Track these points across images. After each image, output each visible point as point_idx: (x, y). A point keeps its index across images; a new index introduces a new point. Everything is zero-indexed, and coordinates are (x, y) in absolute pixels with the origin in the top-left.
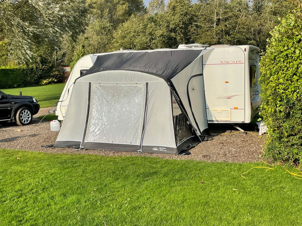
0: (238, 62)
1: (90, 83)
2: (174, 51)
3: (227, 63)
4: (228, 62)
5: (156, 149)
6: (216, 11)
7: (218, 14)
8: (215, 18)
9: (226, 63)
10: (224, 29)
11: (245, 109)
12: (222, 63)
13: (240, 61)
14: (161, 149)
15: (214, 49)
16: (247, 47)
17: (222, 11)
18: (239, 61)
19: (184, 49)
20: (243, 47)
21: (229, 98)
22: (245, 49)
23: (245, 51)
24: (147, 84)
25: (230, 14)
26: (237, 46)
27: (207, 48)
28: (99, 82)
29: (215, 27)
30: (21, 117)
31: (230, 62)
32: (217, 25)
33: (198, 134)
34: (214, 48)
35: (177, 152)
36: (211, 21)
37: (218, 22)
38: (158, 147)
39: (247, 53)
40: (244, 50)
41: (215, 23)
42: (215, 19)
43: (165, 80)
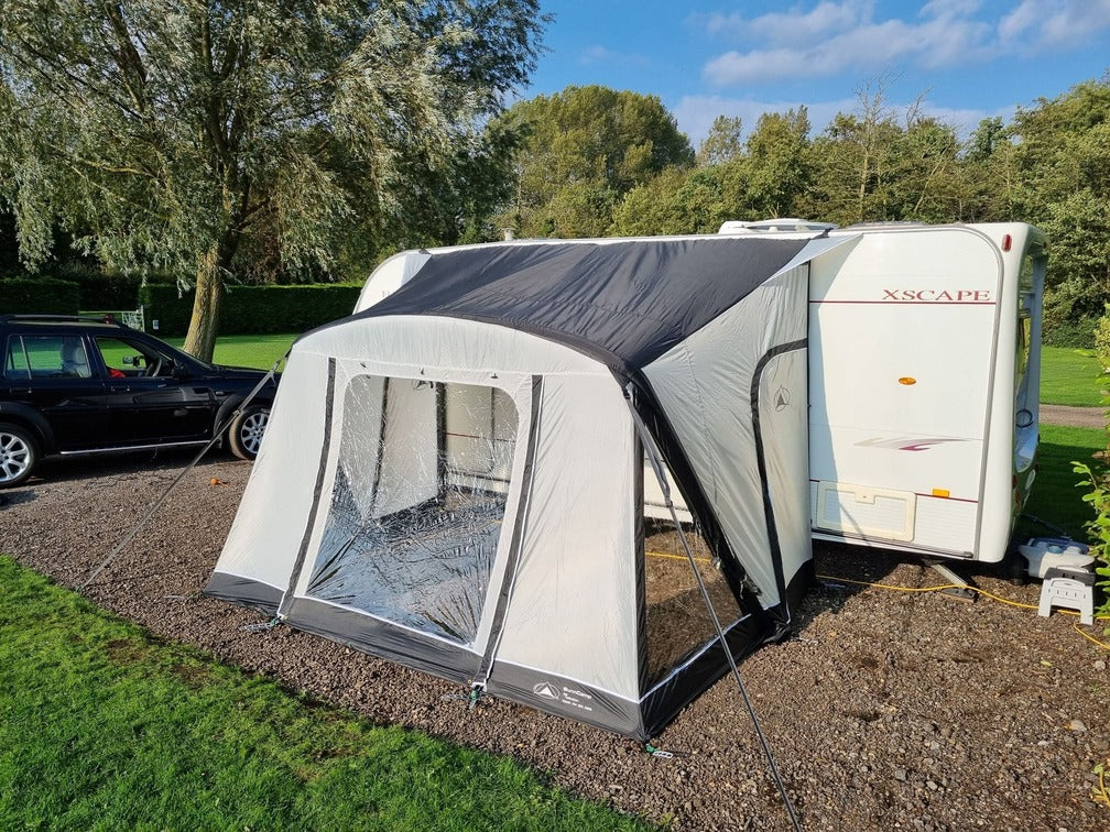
0: (964, 299)
1: (332, 362)
2: (695, 241)
3: (917, 299)
4: (919, 295)
5: (546, 691)
6: (867, 155)
7: (871, 164)
8: (864, 175)
9: (908, 299)
10: (885, 203)
11: (980, 502)
12: (890, 299)
13: (977, 293)
14: (570, 695)
15: (861, 237)
16: (1018, 230)
17: (883, 155)
18: (970, 294)
19: (734, 237)
20: (997, 231)
21: (912, 448)
22: (1008, 241)
23: (1007, 246)
24: (537, 382)
25: (906, 164)
26: (967, 225)
27: (830, 234)
28: (363, 360)
29: (862, 196)
30: (246, 433)
31: (926, 296)
32: (869, 190)
33: (769, 599)
34: (860, 233)
35: (638, 730)
36: (851, 181)
37: (871, 183)
38: (557, 682)
39: (1013, 258)
40: (1000, 243)
41: (863, 186)
42: (864, 177)
43: (613, 369)
